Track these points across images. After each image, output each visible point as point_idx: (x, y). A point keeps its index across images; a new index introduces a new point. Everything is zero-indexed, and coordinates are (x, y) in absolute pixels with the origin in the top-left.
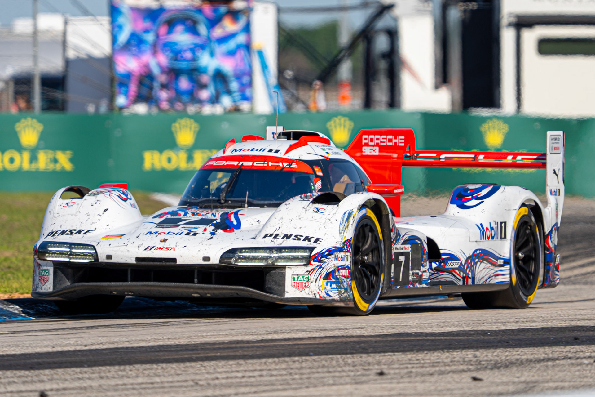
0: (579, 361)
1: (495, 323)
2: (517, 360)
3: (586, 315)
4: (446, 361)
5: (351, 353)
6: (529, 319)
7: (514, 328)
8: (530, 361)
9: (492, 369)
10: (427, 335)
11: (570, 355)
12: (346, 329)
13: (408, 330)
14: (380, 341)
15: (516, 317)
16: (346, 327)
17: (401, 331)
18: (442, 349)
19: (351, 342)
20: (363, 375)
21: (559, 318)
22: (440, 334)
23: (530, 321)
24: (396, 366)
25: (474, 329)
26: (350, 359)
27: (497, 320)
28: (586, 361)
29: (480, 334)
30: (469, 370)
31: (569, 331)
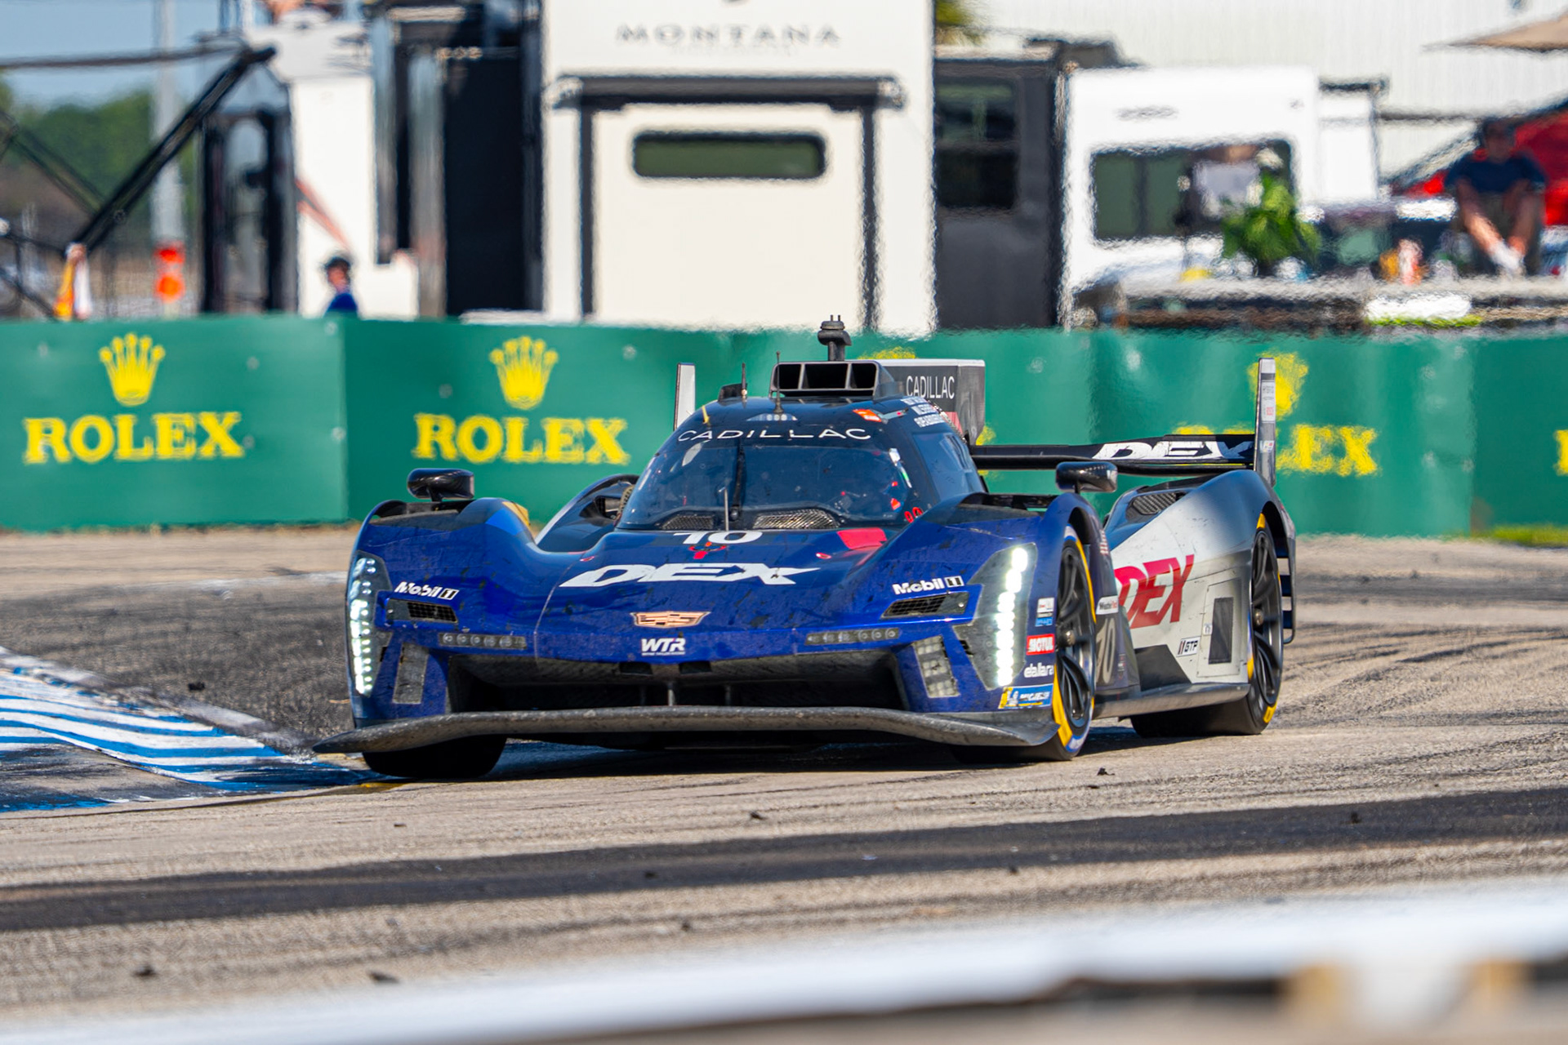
0: (646, 928)
1: (460, 842)
2: (495, 930)
3: (687, 817)
4: (316, 935)
5: (80, 925)
6: (547, 831)
7: (504, 853)
8: (525, 932)
9: (428, 953)
10: (283, 875)
11: (627, 915)
12: (81, 865)
13: (237, 866)
14: (159, 895)
15: (516, 827)
16: (81, 860)
17: (220, 866)
18: (313, 910)
19: (87, 897)
20: (99, 978)
21: (621, 825)
22: (316, 874)
23: (547, 835)
24: (191, 952)
25: (404, 857)
26: (73, 939)
27: (466, 835)
28: (661, 928)
29: (421, 870)
30: (371, 958)
31: (638, 856)
